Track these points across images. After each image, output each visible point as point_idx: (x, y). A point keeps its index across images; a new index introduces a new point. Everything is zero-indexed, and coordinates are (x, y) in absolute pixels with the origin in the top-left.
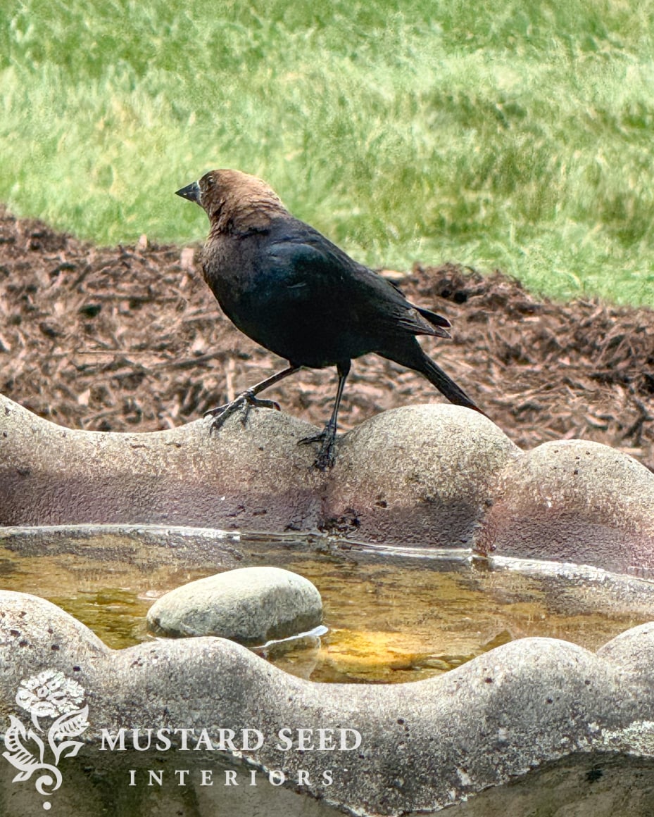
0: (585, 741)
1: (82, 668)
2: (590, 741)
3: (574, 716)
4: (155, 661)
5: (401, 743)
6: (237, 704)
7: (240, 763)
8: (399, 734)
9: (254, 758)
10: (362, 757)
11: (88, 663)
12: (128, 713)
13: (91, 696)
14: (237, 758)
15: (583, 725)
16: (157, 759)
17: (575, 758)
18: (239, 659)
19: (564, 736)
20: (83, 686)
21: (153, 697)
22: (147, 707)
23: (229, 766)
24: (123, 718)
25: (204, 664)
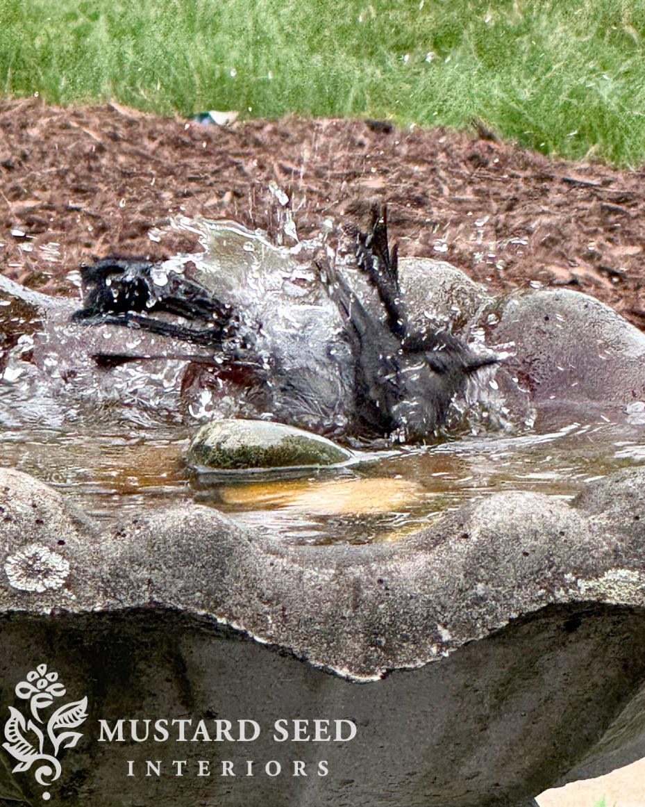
0: (562, 592)
1: (66, 541)
2: (567, 591)
3: (550, 567)
4: (137, 532)
5: (382, 602)
7: (224, 628)
8: (379, 595)
9: (239, 624)
10: (344, 618)
11: (73, 538)
12: (113, 584)
13: (77, 568)
14: (222, 624)
15: (559, 576)
16: (144, 629)
17: (552, 609)
18: (220, 526)
19: (541, 588)
20: (68, 559)
21: (137, 567)
22: (131, 577)
23: (214, 632)
24: (109, 589)
25: (186, 533)
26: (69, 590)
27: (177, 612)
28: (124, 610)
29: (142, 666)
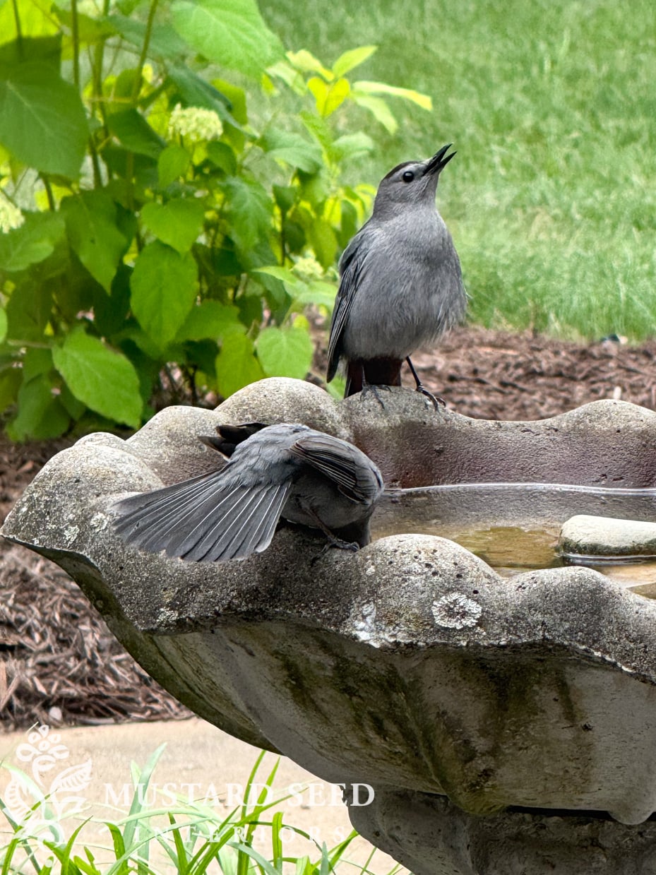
1: (480, 591)
4: (535, 585)
6: (597, 617)
7: (600, 660)
9: (610, 657)
11: (485, 589)
12: (515, 624)
13: (487, 612)
14: (598, 657)
16: (538, 660)
18: (598, 583)
20: (481, 605)
21: (533, 612)
22: (529, 620)
23: (592, 664)
24: (511, 628)
25: (572, 587)
26: (481, 627)
27: (565, 647)
28: (523, 644)
29: (536, 688)
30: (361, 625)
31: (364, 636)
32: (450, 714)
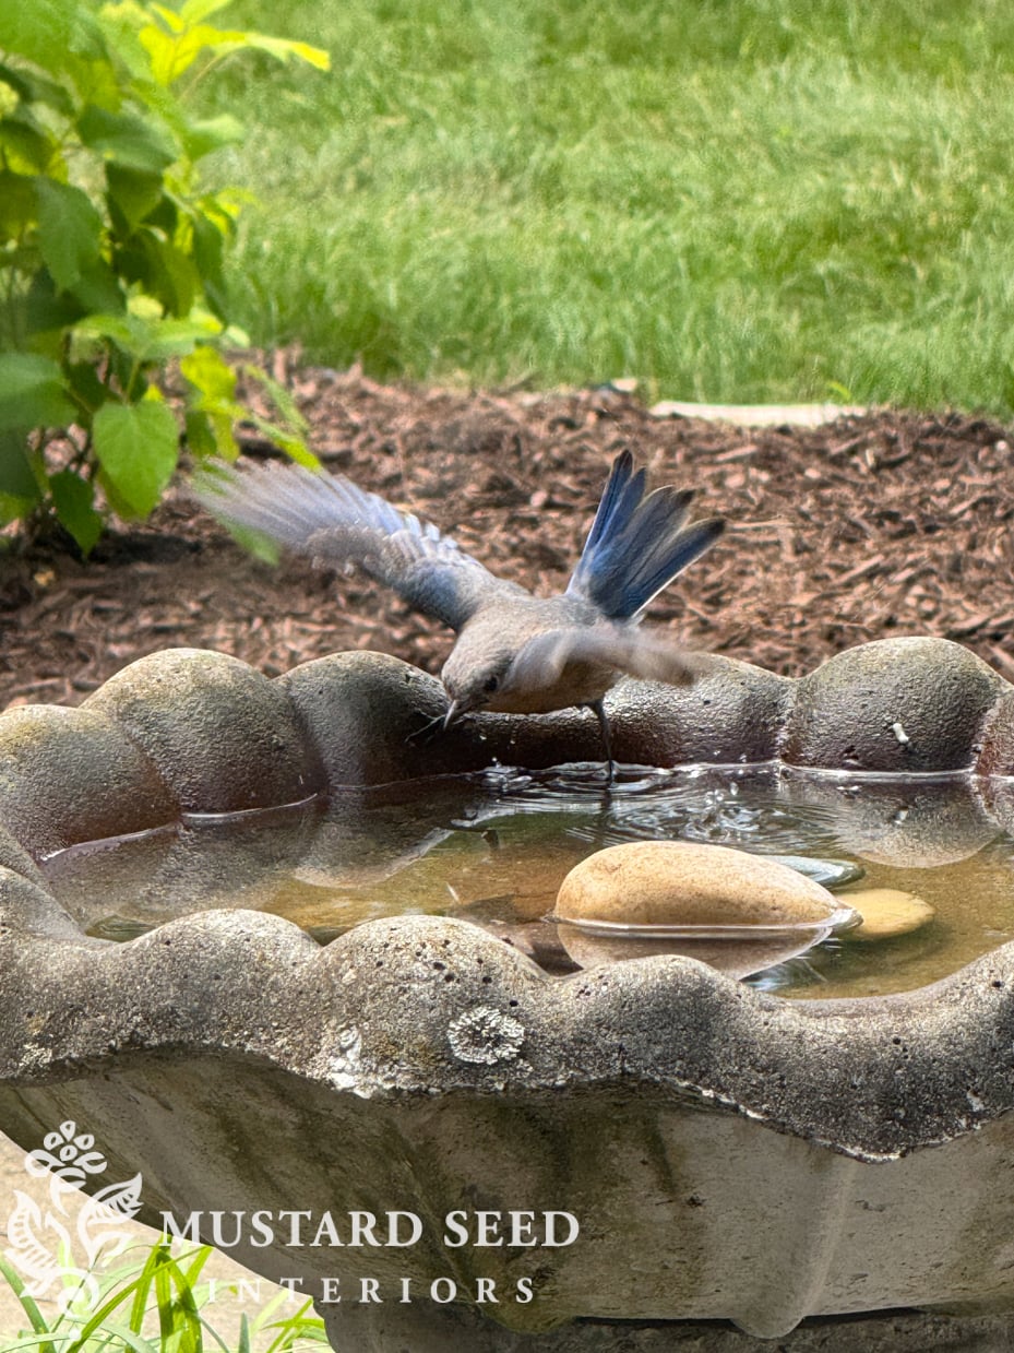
1: (520, 1001)
4: (604, 988)
5: (899, 1068)
6: (704, 1034)
7: (711, 1102)
8: (896, 1057)
9: (728, 1097)
10: (854, 1087)
11: (528, 999)
12: (577, 1052)
13: (533, 1035)
14: (708, 1097)
16: (616, 1104)
18: (702, 980)
20: (523, 1024)
21: (605, 1031)
22: (598, 1044)
23: (700, 1107)
24: (572, 1059)
25: (663, 989)
26: (525, 1059)
27: (656, 1084)
28: (591, 1083)
29: (613, 1146)
30: (339, 1063)
31: (343, 1082)
32: (482, 1190)
